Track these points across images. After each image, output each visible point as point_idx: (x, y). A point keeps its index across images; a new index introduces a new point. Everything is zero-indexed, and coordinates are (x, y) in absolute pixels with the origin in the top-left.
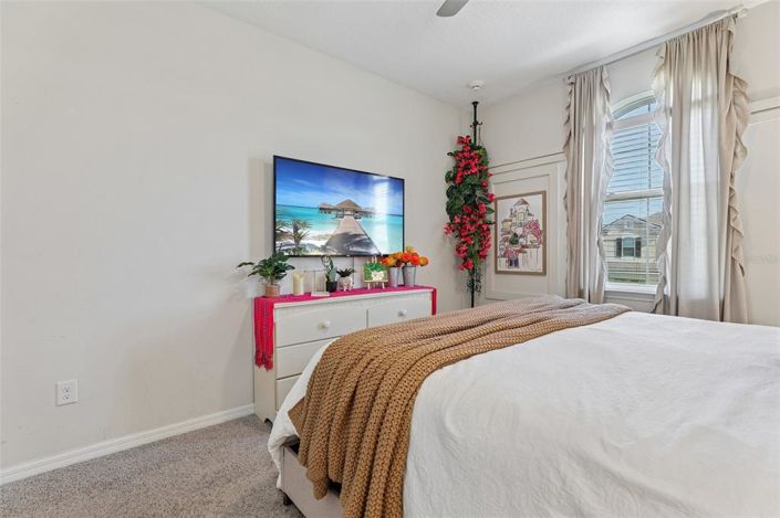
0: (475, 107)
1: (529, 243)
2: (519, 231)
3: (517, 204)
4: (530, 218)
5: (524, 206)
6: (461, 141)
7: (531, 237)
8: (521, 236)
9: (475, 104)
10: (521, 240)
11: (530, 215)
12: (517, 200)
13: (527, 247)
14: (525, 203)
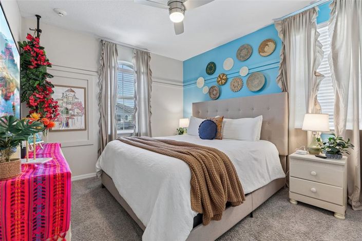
0: (38, 19)
1: (76, 114)
2: (69, 107)
3: (67, 91)
4: (76, 100)
5: (73, 93)
6: (29, 36)
7: (76, 111)
8: (70, 110)
9: (38, 17)
10: (70, 112)
11: (76, 98)
12: (67, 89)
13: (74, 115)
14: (73, 91)
